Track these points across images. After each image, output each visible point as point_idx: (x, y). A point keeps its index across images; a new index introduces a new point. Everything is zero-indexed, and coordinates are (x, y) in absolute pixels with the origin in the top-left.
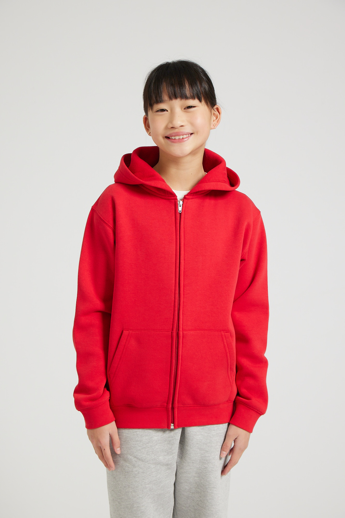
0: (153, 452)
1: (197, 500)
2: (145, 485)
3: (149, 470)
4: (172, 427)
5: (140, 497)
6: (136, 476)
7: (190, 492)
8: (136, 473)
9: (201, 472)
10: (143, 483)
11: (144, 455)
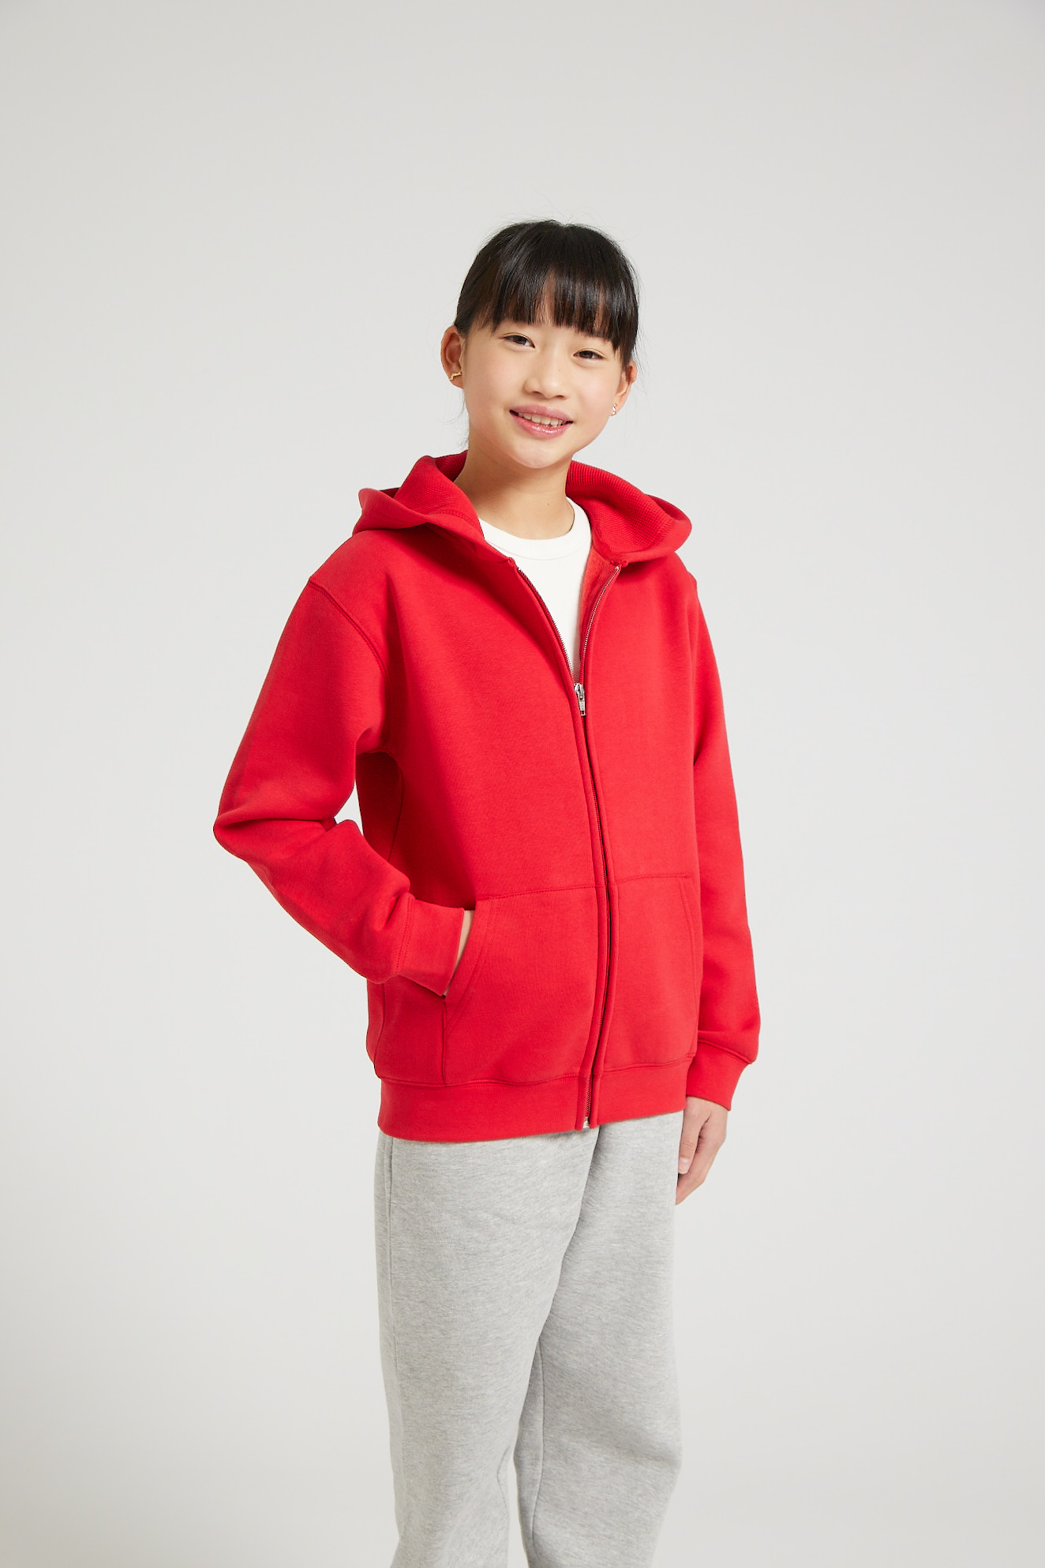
0: (537, 1198)
1: (612, 1301)
2: (517, 1282)
3: (526, 1243)
4: (585, 1125)
5: (504, 1315)
6: (498, 1263)
7: (594, 1284)
8: (498, 1253)
9: (630, 1228)
10: (513, 1277)
11: (518, 1208)
